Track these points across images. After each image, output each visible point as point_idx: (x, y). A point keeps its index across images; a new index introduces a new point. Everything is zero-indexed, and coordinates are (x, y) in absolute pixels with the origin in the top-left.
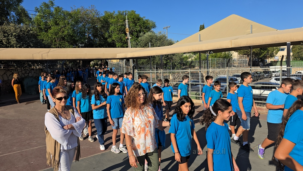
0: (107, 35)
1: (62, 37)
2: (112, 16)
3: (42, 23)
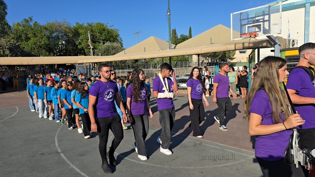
1: (40, 46)
2: (81, 27)
3: (23, 35)
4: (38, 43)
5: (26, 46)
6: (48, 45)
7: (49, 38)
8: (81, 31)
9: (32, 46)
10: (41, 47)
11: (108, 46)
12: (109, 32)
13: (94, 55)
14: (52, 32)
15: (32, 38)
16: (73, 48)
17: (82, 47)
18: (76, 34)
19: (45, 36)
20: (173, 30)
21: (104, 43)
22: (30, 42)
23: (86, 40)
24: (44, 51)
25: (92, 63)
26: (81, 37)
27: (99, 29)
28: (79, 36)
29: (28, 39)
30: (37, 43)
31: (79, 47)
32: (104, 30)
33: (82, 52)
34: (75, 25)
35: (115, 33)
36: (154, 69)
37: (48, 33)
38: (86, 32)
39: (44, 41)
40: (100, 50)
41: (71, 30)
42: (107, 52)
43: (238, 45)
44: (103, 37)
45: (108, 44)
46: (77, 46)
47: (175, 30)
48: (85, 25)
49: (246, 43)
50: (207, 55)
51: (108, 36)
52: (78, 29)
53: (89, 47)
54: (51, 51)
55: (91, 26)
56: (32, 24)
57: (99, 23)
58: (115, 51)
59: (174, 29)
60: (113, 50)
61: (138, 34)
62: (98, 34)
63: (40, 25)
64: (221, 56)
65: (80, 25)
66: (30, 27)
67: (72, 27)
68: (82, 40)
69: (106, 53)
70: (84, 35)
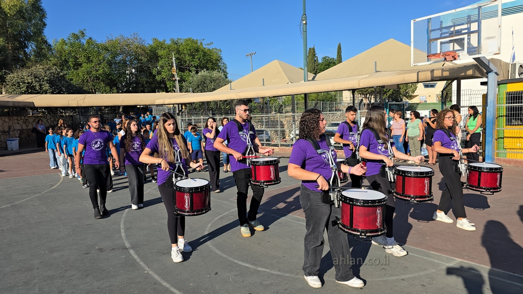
0: (154, 72)
1: (96, 77)
2: (161, 45)
3: (71, 60)
4: (94, 73)
5: (75, 77)
6: (109, 75)
7: (110, 64)
8: (161, 52)
9: (84, 77)
10: (98, 78)
11: (203, 76)
12: (205, 54)
13: (181, 91)
14: (115, 55)
15: (84, 65)
16: (148, 80)
17: (163, 78)
18: (154, 56)
19: (104, 60)
20: (310, 49)
21: (197, 72)
22: (81, 71)
23: (169, 67)
24: (102, 84)
25: (178, 104)
26: (160, 63)
27: (190, 49)
28: (158, 61)
29: (78, 65)
30: (91, 72)
31: (158, 78)
32: (197, 51)
33: (162, 87)
34: (151, 43)
35: (215, 56)
36: (279, 114)
37: (109, 57)
38: (169, 54)
39: (103, 69)
40: (190, 83)
41: (145, 51)
42: (202, 87)
43: (422, 73)
44: (196, 62)
45: (203, 73)
46: (155, 76)
47: (314, 49)
48: (168, 42)
49: (438, 70)
50: (367, 90)
51: (204, 60)
52: (155, 49)
53: (174, 79)
54: (113, 84)
55: (176, 44)
56: (84, 41)
57: (189, 39)
58: (216, 84)
59: (312, 47)
60: (211, 82)
61: (253, 56)
62: (187, 58)
63: (97, 42)
64: (391, 93)
65: (160, 43)
66: (81, 46)
67: (147, 46)
68: (162, 67)
69: (200, 88)
70: (165, 58)
